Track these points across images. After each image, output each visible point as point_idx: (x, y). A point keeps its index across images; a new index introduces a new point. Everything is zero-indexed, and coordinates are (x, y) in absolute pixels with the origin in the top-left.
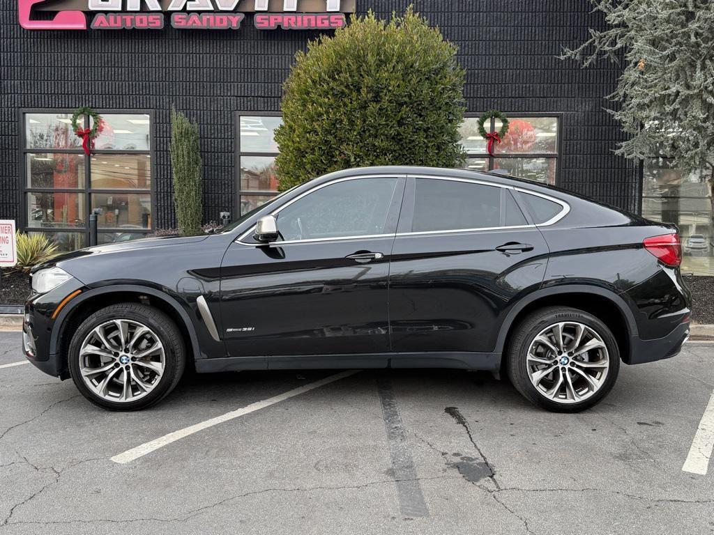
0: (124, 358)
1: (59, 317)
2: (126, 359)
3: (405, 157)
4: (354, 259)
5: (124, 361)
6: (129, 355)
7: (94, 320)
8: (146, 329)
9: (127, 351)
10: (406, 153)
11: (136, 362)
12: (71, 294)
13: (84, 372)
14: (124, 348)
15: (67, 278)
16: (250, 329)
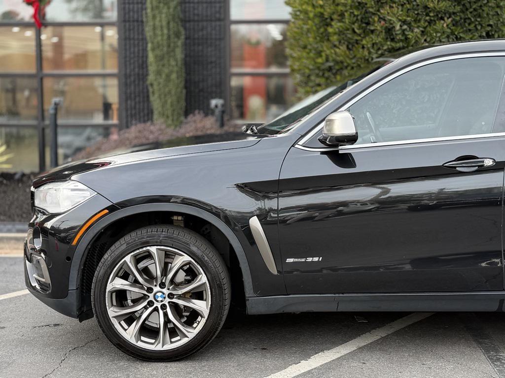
0: (159, 294)
1: (81, 243)
2: (161, 296)
3: (468, 21)
4: (455, 167)
5: (160, 299)
6: (165, 291)
7: (124, 247)
8: (186, 258)
9: (162, 285)
10: (469, 16)
11: (174, 300)
12: (96, 214)
13: (113, 312)
14: (159, 282)
15: (88, 194)
16: (316, 259)
